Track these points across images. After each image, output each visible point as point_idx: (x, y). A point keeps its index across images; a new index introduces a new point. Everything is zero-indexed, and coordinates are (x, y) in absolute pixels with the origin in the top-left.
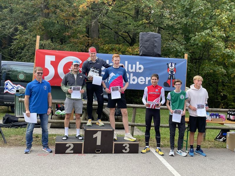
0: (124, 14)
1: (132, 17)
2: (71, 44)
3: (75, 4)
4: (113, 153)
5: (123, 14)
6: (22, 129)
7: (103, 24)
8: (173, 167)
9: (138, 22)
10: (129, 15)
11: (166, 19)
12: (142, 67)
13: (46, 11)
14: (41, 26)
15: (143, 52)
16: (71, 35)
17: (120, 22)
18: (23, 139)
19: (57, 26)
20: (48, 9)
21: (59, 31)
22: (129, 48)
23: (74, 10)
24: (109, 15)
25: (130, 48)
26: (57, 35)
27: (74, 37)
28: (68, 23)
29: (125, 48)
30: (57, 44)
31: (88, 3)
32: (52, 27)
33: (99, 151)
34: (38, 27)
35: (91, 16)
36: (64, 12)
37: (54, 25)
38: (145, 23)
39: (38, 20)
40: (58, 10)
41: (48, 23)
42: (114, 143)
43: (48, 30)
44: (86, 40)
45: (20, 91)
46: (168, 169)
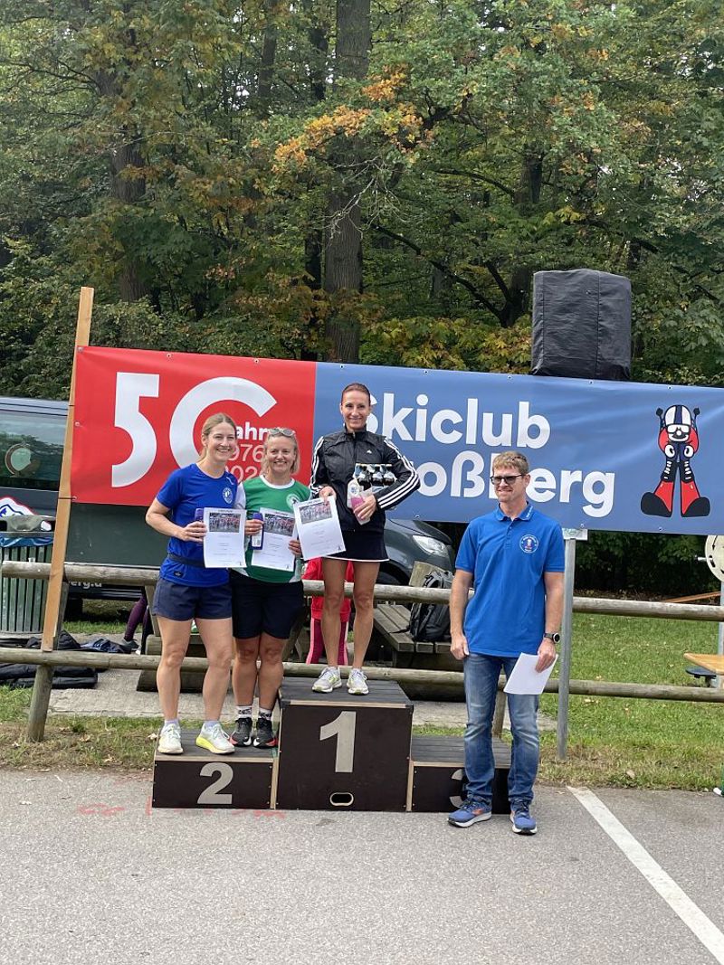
0: (473, 184)
1: (512, 194)
2: (238, 319)
3: (255, 143)
4: (409, 808)
5: (469, 182)
6: (16, 692)
7: (381, 230)
8: (675, 879)
9: (535, 218)
10: (497, 184)
11: (665, 206)
12: (543, 424)
13: (130, 172)
14: (107, 238)
15: (549, 357)
16: (238, 278)
17: (456, 218)
18: (16, 739)
19: (180, 236)
20: (139, 162)
21: (187, 262)
22: (493, 335)
23: (252, 167)
24: (406, 188)
25: (501, 333)
26: (180, 276)
27: (249, 287)
28: (227, 225)
29: (477, 335)
30: (176, 318)
31: (311, 138)
32: (155, 241)
33: (347, 799)
34: (96, 245)
35: (328, 193)
36: (209, 177)
37: (162, 233)
38: (567, 223)
39: (96, 214)
40: (182, 170)
41: (140, 226)
42: (413, 764)
43: (139, 256)
44: (305, 301)
45: (10, 525)
46: (653, 889)
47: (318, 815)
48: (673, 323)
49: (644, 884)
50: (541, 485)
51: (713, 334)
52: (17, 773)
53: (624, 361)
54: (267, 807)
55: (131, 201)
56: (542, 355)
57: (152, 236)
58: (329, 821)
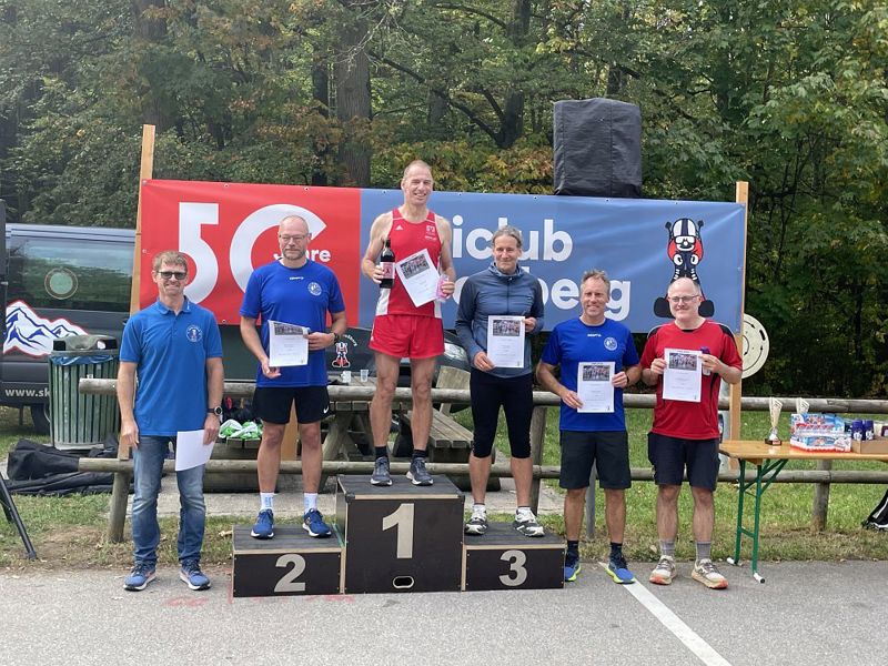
0: (467, 17)
1: (504, 26)
2: (261, 147)
4: (463, 587)
5: (463, 15)
6: (88, 499)
7: (384, 60)
9: (527, 48)
10: (488, 17)
11: (646, 34)
12: (566, 238)
13: (153, 12)
15: (570, 178)
16: (258, 110)
17: (455, 50)
18: (98, 541)
21: (208, 95)
28: (245, 60)
30: (203, 148)
33: (408, 582)
34: (124, 81)
35: (340, 30)
36: (228, 16)
37: (186, 69)
38: (557, 52)
39: (123, 52)
40: (204, 9)
41: (164, 63)
42: (466, 548)
43: (164, 91)
44: (321, 129)
45: (68, 344)
46: (687, 650)
47: (383, 598)
48: (657, 141)
49: (680, 645)
50: (566, 294)
51: (693, 150)
52: (104, 572)
53: (635, 181)
54: (337, 592)
55: (153, 40)
56: (563, 177)
57: (177, 72)
58: (395, 602)
